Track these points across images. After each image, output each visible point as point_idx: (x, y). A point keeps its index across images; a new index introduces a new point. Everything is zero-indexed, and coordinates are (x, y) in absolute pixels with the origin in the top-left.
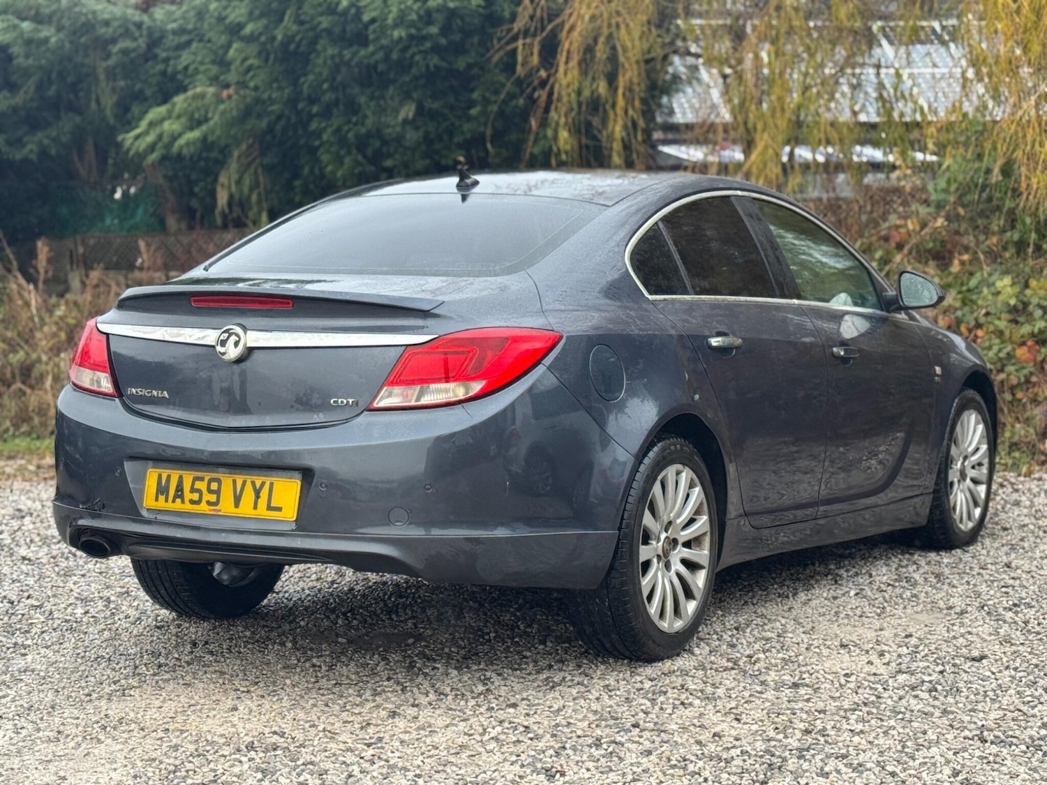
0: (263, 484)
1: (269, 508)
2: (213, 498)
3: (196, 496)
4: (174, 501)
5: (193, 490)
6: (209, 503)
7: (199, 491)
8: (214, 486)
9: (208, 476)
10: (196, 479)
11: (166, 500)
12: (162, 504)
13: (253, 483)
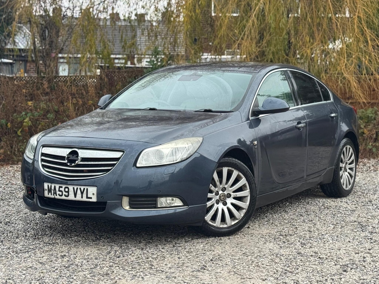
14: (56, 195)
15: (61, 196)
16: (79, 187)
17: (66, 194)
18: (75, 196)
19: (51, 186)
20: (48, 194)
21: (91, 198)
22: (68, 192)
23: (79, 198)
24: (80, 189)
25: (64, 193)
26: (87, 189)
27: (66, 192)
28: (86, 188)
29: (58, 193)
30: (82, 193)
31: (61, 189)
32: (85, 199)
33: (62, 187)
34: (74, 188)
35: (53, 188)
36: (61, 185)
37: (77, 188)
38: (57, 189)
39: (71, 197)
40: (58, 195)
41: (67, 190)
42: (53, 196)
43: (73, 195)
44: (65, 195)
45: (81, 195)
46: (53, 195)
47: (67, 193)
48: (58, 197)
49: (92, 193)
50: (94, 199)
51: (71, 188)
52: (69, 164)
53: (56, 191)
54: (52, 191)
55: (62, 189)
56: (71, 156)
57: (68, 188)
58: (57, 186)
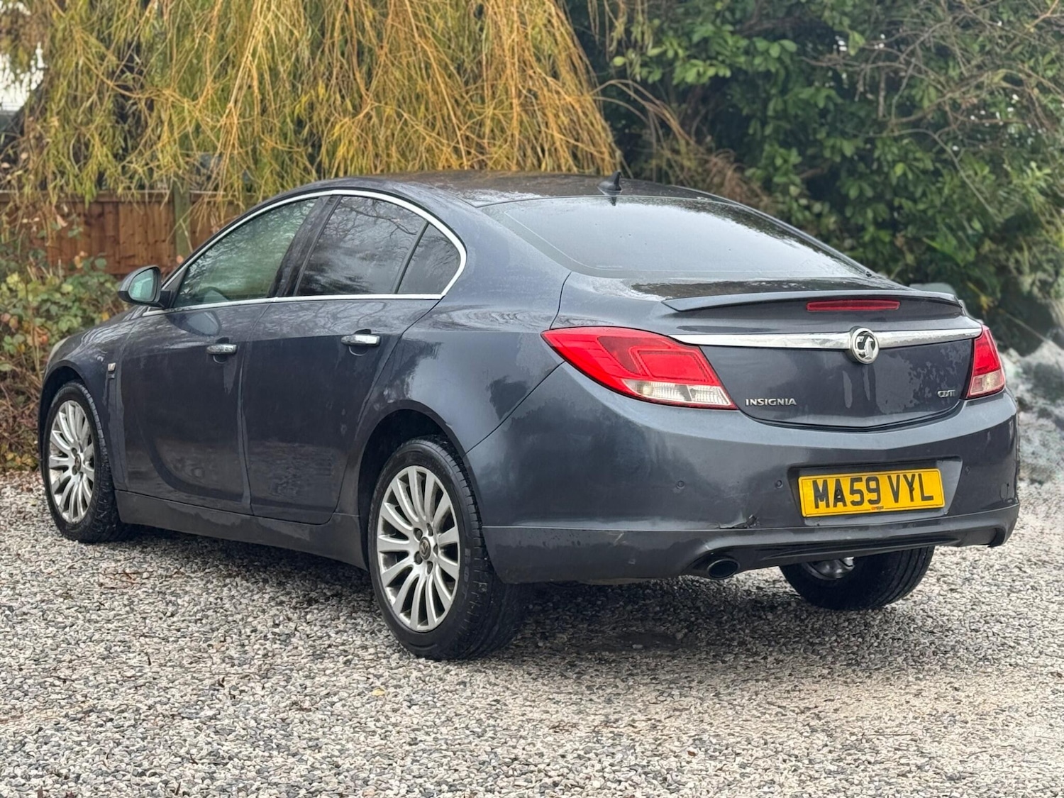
0: (913, 476)
1: (924, 498)
2: (874, 496)
3: (857, 497)
4: (835, 505)
5: (853, 492)
6: (871, 502)
7: (860, 492)
8: (873, 485)
9: (865, 476)
10: (853, 481)
11: (828, 506)
12: (823, 510)
13: (905, 477)
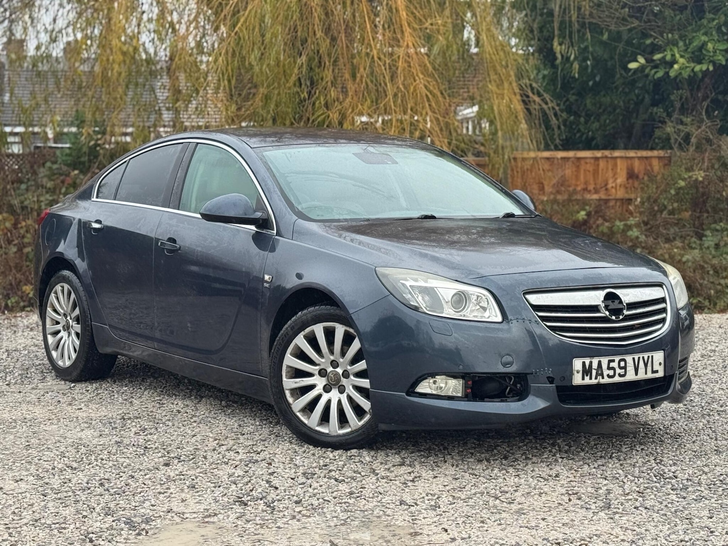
14: (603, 378)
15: (613, 377)
16: (641, 355)
17: (622, 372)
18: (636, 374)
19: (591, 363)
20: (583, 379)
21: (657, 372)
22: (625, 368)
23: (641, 375)
24: (643, 357)
25: (618, 371)
26: (652, 356)
27: (621, 368)
28: (650, 354)
29: (606, 372)
30: (646, 365)
31: (612, 365)
32: (650, 375)
33: (613, 361)
34: (634, 359)
35: (595, 365)
36: (611, 358)
37: (639, 358)
38: (604, 366)
39: (631, 376)
40: (605, 377)
41: (622, 364)
42: (594, 381)
43: (633, 372)
44: (620, 375)
45: (644, 370)
46: (596, 378)
47: (623, 370)
48: (607, 380)
49: (658, 363)
50: (661, 374)
51: (629, 359)
52: (614, 318)
53: (602, 371)
54: (594, 372)
55: (614, 365)
56: (609, 302)
57: (624, 360)
58: (605, 361)
